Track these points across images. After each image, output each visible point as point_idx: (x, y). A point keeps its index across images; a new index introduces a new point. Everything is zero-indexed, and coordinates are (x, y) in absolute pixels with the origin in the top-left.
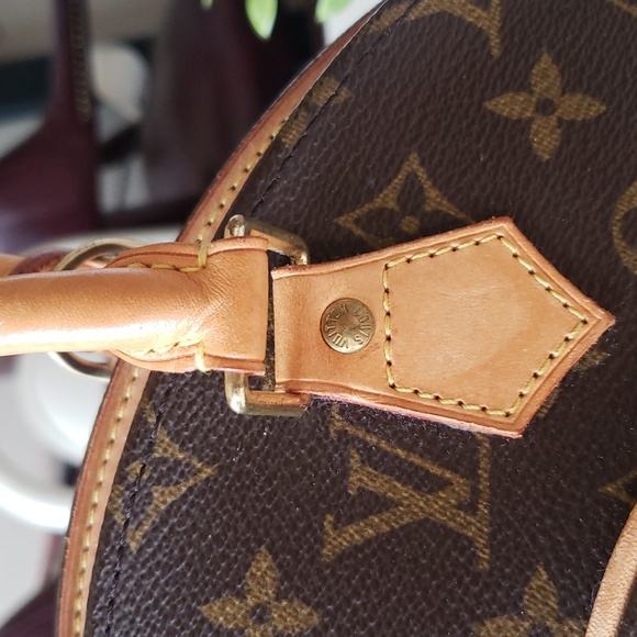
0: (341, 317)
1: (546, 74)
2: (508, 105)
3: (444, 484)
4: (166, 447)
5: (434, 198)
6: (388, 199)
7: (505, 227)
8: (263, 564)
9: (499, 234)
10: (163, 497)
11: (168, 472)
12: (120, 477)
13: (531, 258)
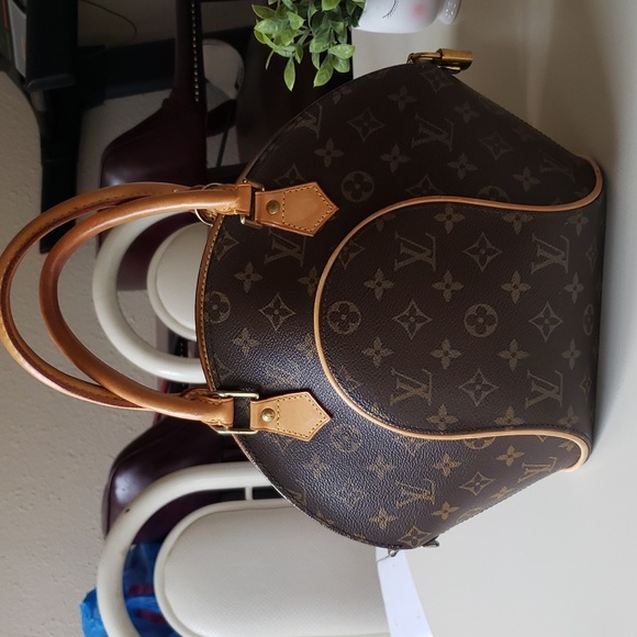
0: (272, 205)
1: (330, 144)
2: (319, 152)
3: (294, 247)
4: (227, 236)
5: (299, 176)
6: (287, 175)
7: (315, 184)
8: (250, 265)
9: (313, 186)
10: (226, 248)
11: (228, 242)
12: (216, 242)
13: (321, 193)
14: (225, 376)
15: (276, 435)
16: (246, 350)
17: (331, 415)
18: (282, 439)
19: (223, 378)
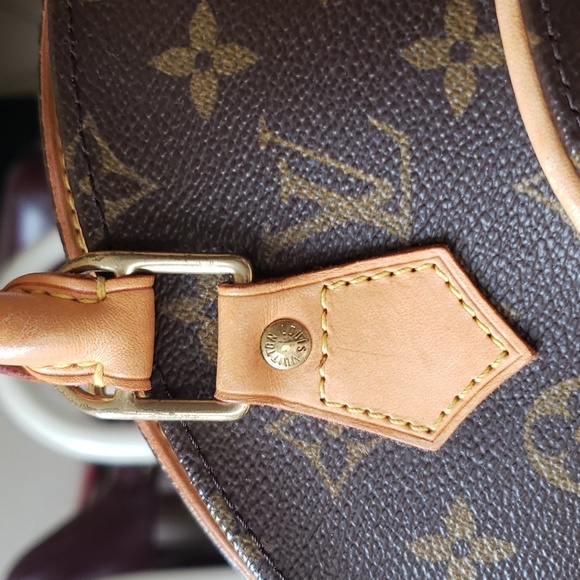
14: (125, 203)
15: (312, 427)
16: (204, 94)
17: (533, 344)
18: (334, 441)
19: (114, 209)
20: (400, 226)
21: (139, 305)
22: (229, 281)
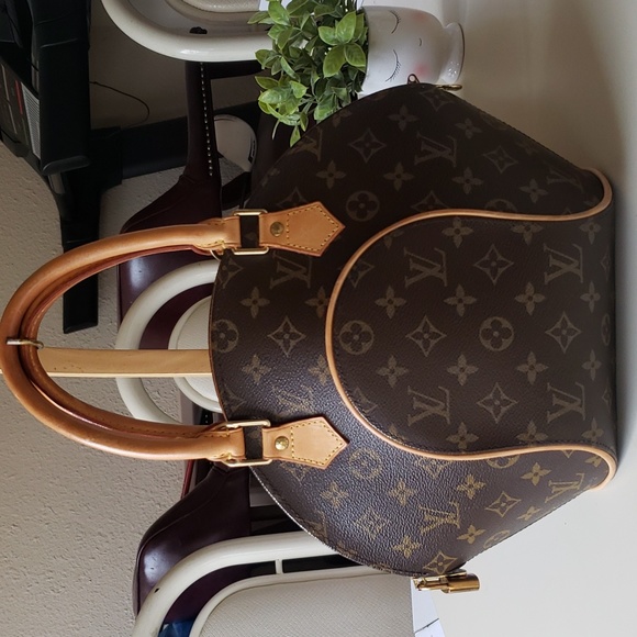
20: (311, 411)
21: (239, 437)
22: (265, 427)
